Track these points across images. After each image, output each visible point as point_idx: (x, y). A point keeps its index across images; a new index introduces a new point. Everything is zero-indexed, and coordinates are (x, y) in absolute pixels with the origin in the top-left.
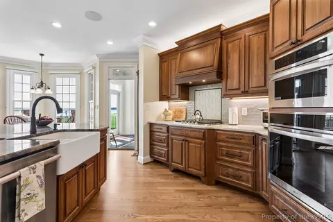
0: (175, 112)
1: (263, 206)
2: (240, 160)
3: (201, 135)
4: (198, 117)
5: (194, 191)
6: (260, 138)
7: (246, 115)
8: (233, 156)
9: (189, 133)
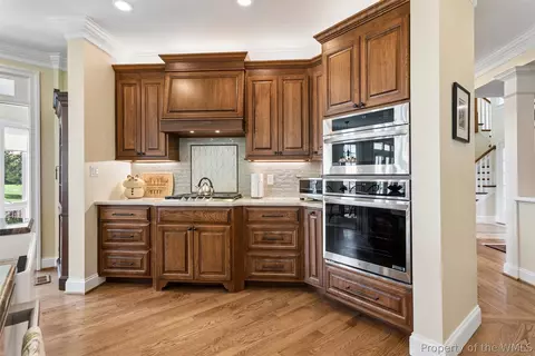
0: (148, 182)
1: (310, 295)
2: (282, 244)
3: (224, 217)
4: (206, 188)
5: (223, 307)
6: (307, 212)
7: (272, 183)
8: (272, 241)
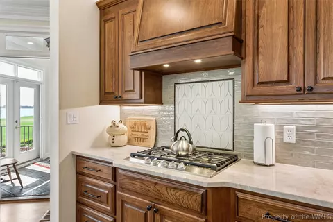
0: (133, 128)
3: (195, 202)
4: (184, 145)
7: (293, 140)
9: (164, 190)
